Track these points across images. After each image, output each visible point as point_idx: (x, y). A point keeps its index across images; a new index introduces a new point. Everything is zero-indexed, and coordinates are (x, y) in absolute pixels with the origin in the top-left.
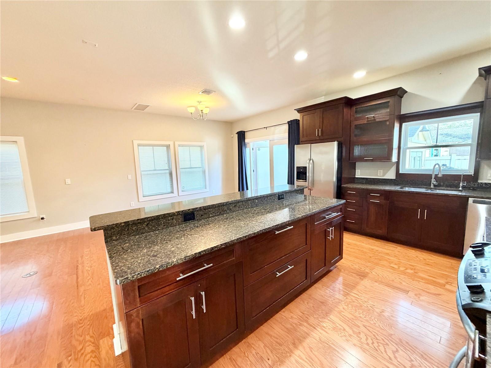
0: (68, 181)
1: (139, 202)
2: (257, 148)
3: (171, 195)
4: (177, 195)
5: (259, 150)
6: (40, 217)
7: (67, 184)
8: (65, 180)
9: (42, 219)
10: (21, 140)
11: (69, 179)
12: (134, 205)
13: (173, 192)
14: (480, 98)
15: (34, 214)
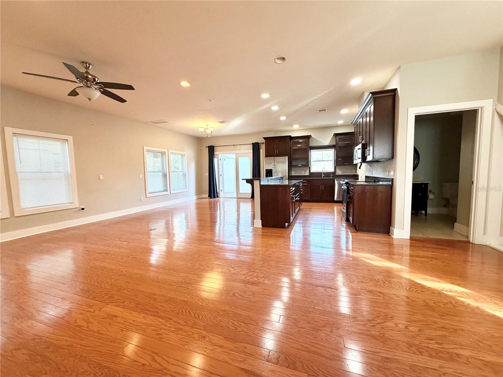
0: (101, 177)
1: (146, 197)
2: (223, 159)
3: (166, 193)
4: (169, 193)
5: (225, 160)
6: (80, 207)
7: (100, 179)
8: (99, 176)
9: (83, 209)
10: (70, 138)
11: (102, 176)
12: (143, 200)
13: (167, 190)
14: (334, 143)
15: (77, 205)
